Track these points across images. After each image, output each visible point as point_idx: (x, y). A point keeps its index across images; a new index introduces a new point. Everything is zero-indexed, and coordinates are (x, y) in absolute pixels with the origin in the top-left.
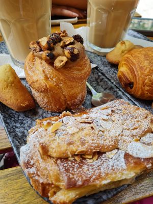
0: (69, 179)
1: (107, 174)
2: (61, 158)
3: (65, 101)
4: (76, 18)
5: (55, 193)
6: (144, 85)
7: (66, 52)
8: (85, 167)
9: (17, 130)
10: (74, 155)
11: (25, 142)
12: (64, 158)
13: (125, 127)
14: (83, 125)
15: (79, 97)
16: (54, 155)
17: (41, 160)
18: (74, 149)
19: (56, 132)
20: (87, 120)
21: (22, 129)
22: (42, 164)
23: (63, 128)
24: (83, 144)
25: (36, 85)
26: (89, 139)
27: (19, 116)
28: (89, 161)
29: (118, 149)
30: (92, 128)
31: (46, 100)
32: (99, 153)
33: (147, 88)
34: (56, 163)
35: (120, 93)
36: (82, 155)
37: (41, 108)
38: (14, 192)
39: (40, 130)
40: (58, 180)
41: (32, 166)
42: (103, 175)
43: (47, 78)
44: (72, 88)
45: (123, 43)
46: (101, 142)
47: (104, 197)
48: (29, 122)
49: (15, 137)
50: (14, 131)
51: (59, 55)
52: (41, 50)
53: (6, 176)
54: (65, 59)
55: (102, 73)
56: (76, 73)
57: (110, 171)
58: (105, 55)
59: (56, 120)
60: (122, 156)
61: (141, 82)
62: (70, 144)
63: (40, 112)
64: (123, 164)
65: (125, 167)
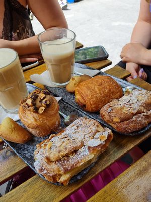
0: (64, 168)
1: (81, 160)
2: (57, 161)
3: (50, 128)
4: (37, 61)
5: (60, 178)
6: (91, 105)
7: (43, 104)
8: (70, 160)
9: (27, 155)
10: (63, 157)
11: (34, 161)
12: (59, 160)
13: (85, 134)
14: (64, 139)
15: (57, 123)
16: (54, 160)
17: (48, 165)
18: (63, 153)
19: (51, 148)
20: (65, 136)
21: (29, 154)
22: (49, 167)
23: (54, 145)
24: (66, 149)
25: (31, 126)
26: (68, 146)
27: (24, 146)
28: (72, 157)
29: (84, 146)
30: (69, 140)
31: (38, 132)
32: (75, 151)
33: (93, 106)
34: (56, 163)
35: (80, 112)
36: (67, 155)
37: (36, 137)
38: (37, 190)
39: (41, 150)
40: (59, 171)
41: (44, 170)
42: (79, 161)
43: (36, 120)
44: (51, 120)
45: (74, 79)
46: (75, 146)
47: (85, 172)
48: (32, 148)
49: (27, 159)
50: (26, 156)
51: (40, 107)
52: (29, 107)
53: (29, 184)
54: (44, 108)
55: (66, 102)
56: (52, 112)
57: (82, 158)
58: (65, 87)
59: (48, 142)
60: (87, 149)
61: (89, 104)
62: (60, 152)
63: (36, 139)
64: (88, 152)
65: (89, 154)
